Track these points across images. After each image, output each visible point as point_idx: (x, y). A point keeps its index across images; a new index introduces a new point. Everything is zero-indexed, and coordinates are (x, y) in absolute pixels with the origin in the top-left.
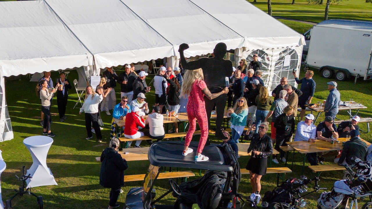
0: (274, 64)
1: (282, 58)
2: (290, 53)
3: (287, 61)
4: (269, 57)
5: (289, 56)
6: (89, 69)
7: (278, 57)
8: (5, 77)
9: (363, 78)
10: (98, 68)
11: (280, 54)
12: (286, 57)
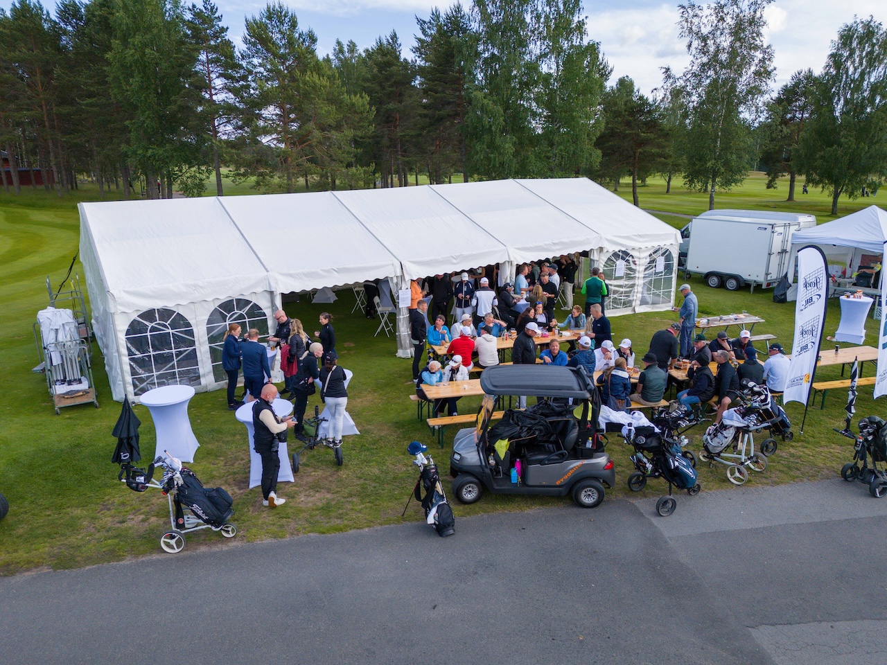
0: (642, 268)
1: (653, 261)
2: (663, 255)
3: (661, 264)
4: (636, 259)
5: (663, 258)
6: (395, 280)
7: (648, 260)
8: (282, 294)
9: (762, 285)
10: (407, 278)
11: (650, 255)
12: (658, 260)
